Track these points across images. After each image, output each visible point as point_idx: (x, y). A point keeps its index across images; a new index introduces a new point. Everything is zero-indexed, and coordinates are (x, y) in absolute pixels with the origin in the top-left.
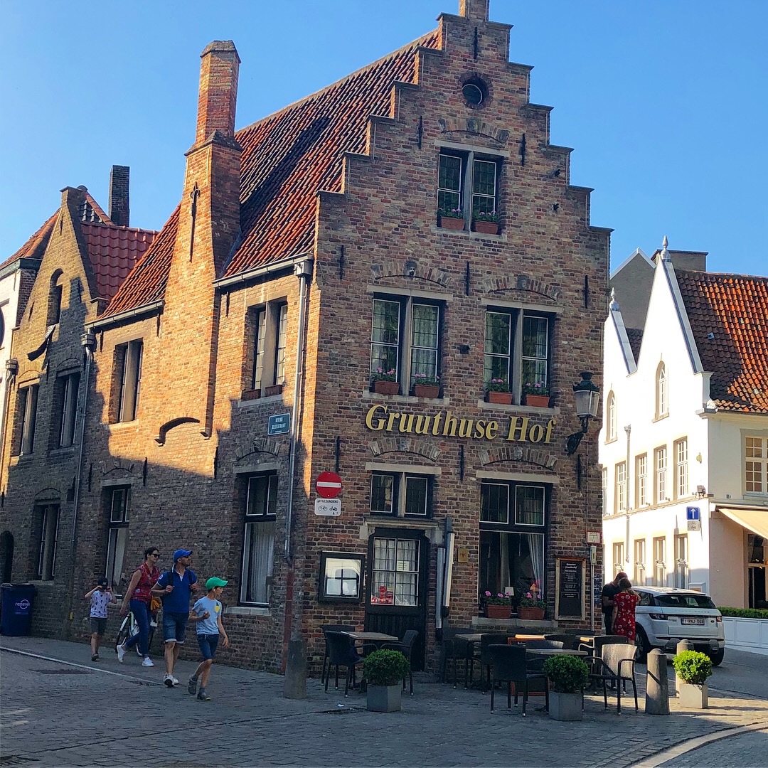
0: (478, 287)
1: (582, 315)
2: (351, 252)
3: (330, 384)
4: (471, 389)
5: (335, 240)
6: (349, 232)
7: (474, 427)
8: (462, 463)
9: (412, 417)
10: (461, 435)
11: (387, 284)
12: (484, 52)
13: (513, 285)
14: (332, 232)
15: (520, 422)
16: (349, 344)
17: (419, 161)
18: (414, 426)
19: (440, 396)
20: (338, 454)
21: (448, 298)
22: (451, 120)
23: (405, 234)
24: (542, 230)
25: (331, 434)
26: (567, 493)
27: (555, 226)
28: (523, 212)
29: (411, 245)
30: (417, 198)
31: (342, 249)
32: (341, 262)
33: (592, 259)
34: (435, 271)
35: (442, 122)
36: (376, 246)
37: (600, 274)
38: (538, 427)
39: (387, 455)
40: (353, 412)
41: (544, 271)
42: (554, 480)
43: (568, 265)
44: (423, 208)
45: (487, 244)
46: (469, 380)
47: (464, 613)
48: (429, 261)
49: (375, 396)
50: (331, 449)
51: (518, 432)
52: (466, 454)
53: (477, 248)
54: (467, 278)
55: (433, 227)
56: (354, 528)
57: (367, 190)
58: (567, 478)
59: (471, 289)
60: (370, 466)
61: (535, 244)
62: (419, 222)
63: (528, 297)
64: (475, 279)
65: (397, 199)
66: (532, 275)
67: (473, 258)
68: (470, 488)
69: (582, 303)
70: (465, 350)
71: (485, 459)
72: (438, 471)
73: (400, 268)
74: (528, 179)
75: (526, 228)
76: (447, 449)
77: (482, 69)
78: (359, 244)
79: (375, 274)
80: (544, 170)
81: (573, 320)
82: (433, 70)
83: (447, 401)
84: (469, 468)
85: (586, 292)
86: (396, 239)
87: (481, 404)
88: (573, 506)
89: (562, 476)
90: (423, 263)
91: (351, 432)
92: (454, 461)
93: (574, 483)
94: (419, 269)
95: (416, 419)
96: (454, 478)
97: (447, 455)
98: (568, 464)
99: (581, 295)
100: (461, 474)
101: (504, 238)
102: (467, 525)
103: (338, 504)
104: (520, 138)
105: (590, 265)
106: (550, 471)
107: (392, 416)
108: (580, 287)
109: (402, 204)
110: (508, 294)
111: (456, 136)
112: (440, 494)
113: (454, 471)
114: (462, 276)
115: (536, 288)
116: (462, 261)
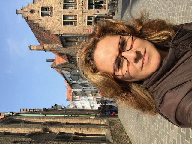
0: (61, 10)
2: (58, 29)
4: (75, 11)
5: (56, 31)
11: (62, 24)
12: (27, 10)
17: (43, 19)
19: (77, 16)
21: (63, 15)
22: (37, 15)
23: (54, 21)
25: (83, 31)
28: (49, 4)
30: (49, 20)
39: (85, 23)
40: (80, 28)
47: (106, 11)
49: (77, 25)
53: (55, 11)
55: (53, 17)
57: (49, 27)
60: (87, 25)
61: (54, 2)
62: (52, 19)
63: (61, 3)
66: (58, 2)
67: (57, 11)
71: (85, 9)
72: (87, 16)
73: (59, 22)
74: (44, 3)
76: (84, 14)
78: (56, 28)
79: (60, 26)
82: (30, 18)
84: (86, 11)
87: (77, 9)
91: (82, 28)
95: (80, 19)
101: (53, 7)
102: (94, 11)
104: (38, 5)
109: (50, 22)
110: (61, 6)
111: (39, 14)
112: (90, 15)
113: (87, 13)
114: (59, 13)
115: (60, 1)
116: (57, 13)
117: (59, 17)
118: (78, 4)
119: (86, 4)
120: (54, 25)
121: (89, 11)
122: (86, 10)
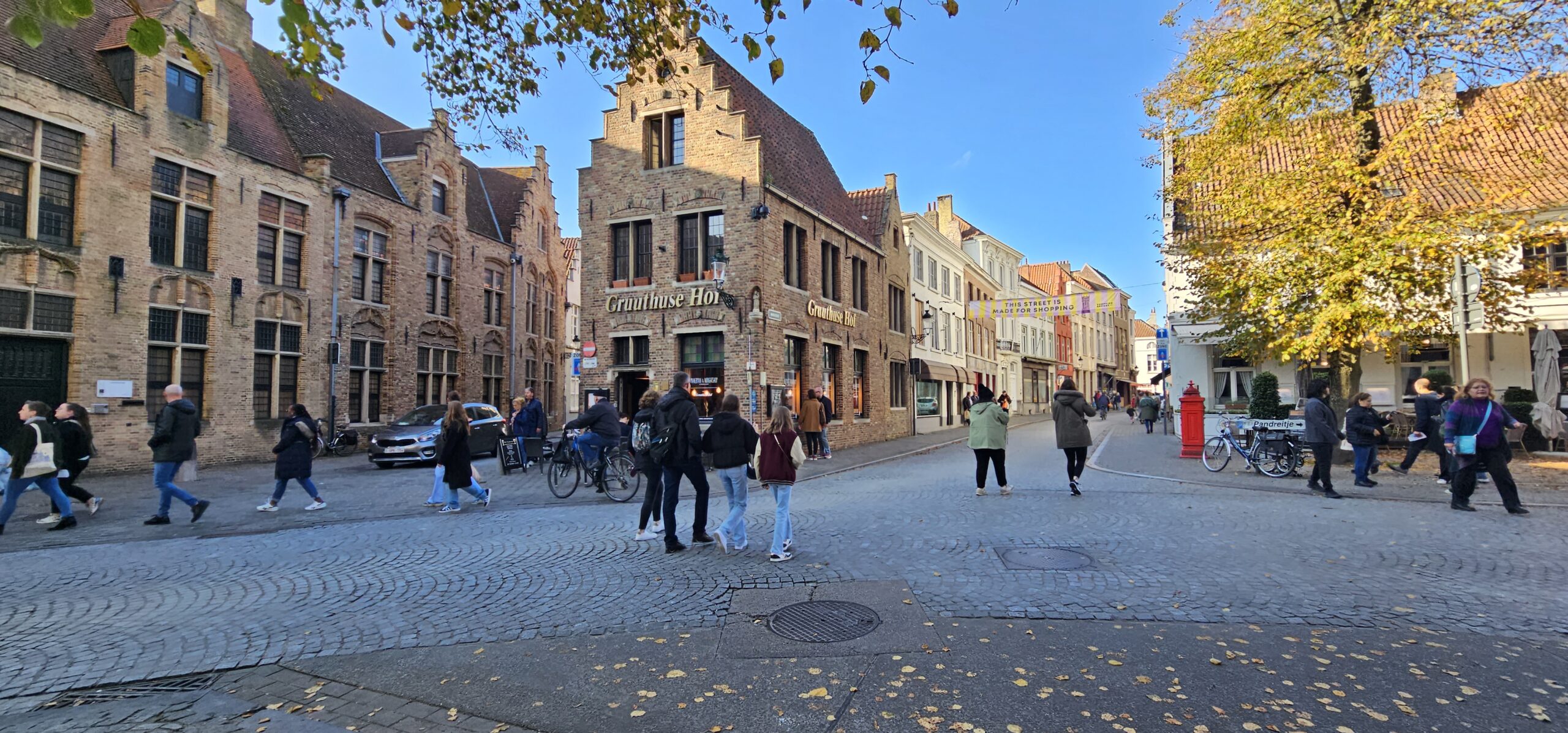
0: (670, 204)
2: (596, 201)
3: (587, 289)
4: (669, 275)
5: (587, 197)
6: (594, 190)
7: (668, 300)
8: (664, 325)
9: (631, 300)
10: (661, 306)
11: (617, 218)
13: (693, 196)
14: (585, 193)
15: (697, 292)
16: (597, 260)
17: (633, 129)
18: (632, 306)
19: (650, 283)
20: (594, 330)
21: (652, 217)
22: (651, 96)
23: (625, 181)
24: (712, 153)
25: (590, 318)
26: (733, 337)
27: (720, 147)
28: (696, 145)
29: (629, 187)
31: (591, 201)
32: (591, 209)
33: (747, 163)
36: (610, 194)
38: (709, 295)
39: (620, 327)
40: (600, 303)
42: (722, 328)
43: (730, 172)
45: (675, 173)
46: (666, 269)
48: (640, 195)
49: (613, 290)
50: (591, 327)
51: (696, 299)
52: (665, 319)
53: (669, 178)
54: (664, 200)
55: (642, 172)
56: (604, 373)
58: (732, 326)
59: (666, 207)
60: (612, 335)
62: (633, 172)
63: (702, 202)
64: (668, 199)
65: (620, 159)
66: (705, 187)
67: (667, 185)
68: (669, 341)
69: (740, 197)
70: (663, 249)
71: (677, 320)
72: (649, 333)
73: (625, 204)
74: (701, 119)
75: (701, 154)
76: (655, 317)
78: (600, 196)
79: (610, 213)
80: (711, 109)
81: (734, 211)
83: (654, 285)
84: (668, 328)
85: (742, 189)
86: (621, 186)
87: (675, 284)
88: (737, 345)
89: (729, 325)
90: (637, 197)
91: (600, 315)
92: (660, 325)
93: (737, 329)
94: (634, 202)
95: (634, 300)
96: (660, 335)
97: (654, 322)
98: (733, 317)
99: (740, 192)
100: (664, 333)
101: (687, 166)
102: (668, 366)
103: (595, 360)
104: (694, 92)
105: (746, 168)
106: (721, 322)
107: (620, 302)
108: (739, 186)
109: (623, 162)
110: (689, 204)
111: (656, 105)
112: (652, 347)
113: (659, 331)
114: (660, 199)
115: (708, 195)
116: (660, 190)
117: (644, 200)
118: (700, 282)
119: (697, 325)
120: (611, 182)
121: (671, 340)
122: (673, 327)
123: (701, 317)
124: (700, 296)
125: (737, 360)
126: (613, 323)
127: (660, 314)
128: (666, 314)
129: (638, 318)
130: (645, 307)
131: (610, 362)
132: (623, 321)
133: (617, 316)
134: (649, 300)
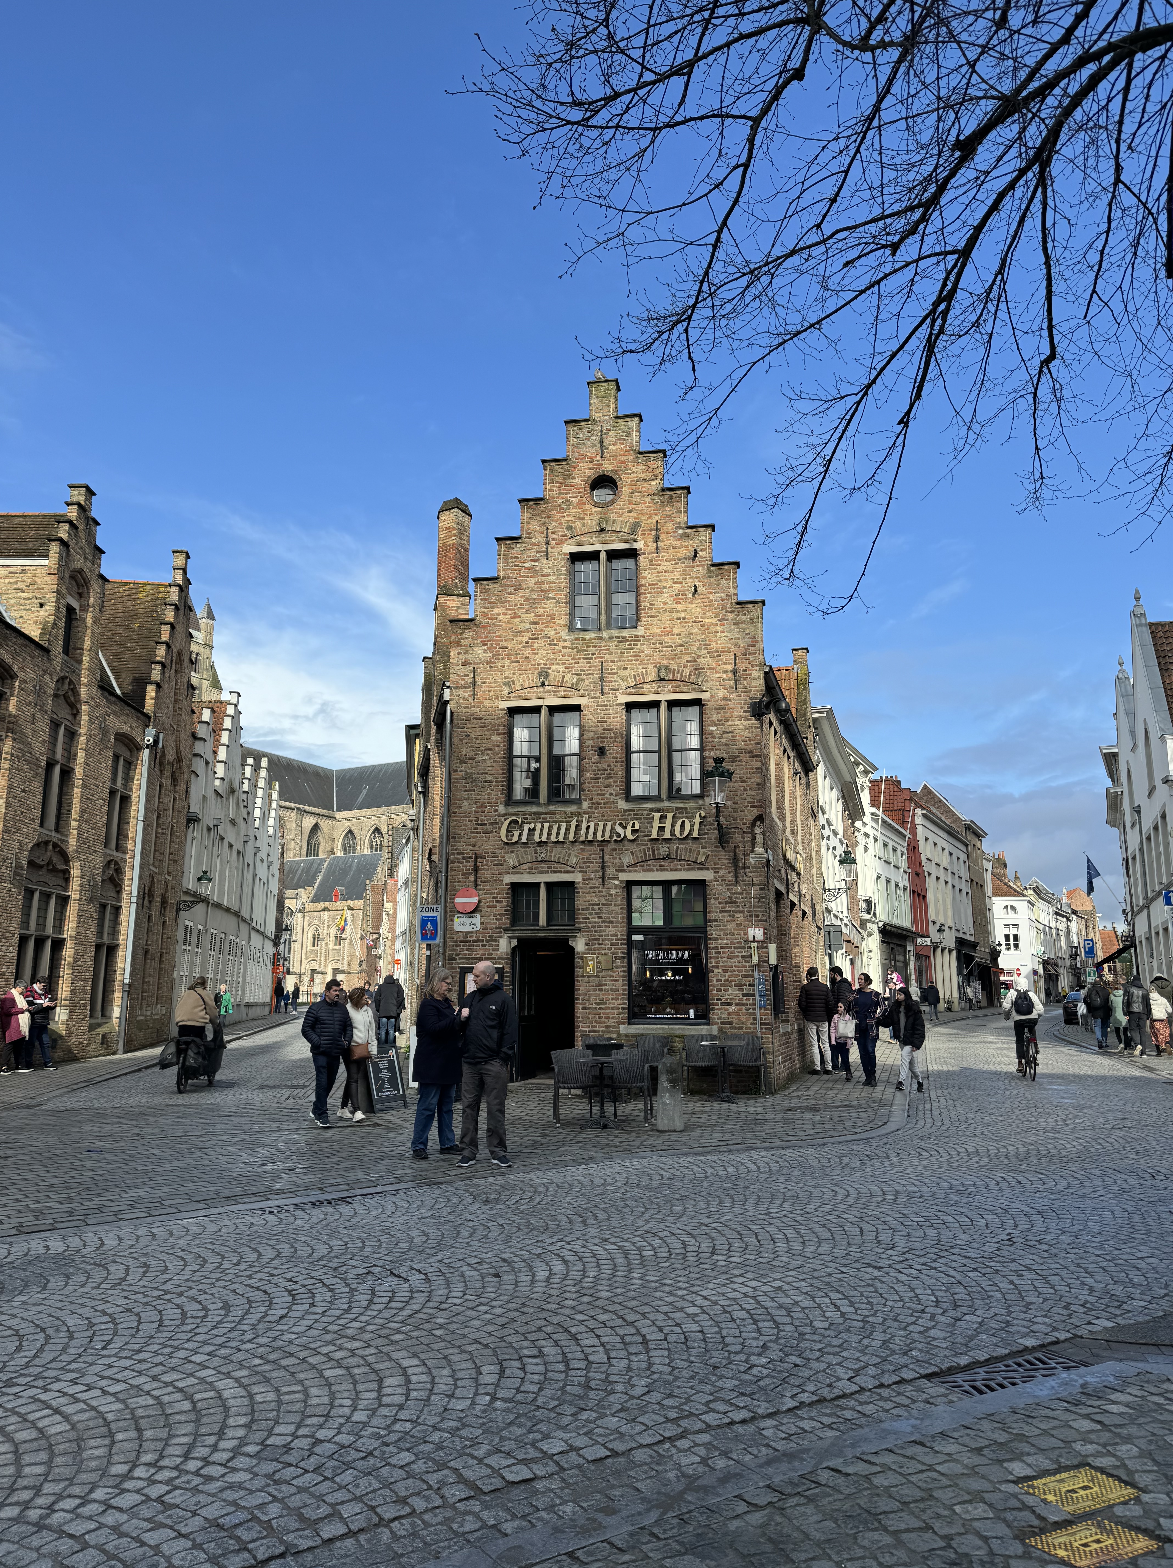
0: (614, 685)
1: (732, 696)
2: (483, 671)
3: (466, 803)
4: (612, 790)
6: (480, 653)
7: (612, 829)
8: (603, 868)
9: (546, 825)
10: (599, 838)
11: (520, 698)
12: (611, 448)
13: (652, 676)
14: (463, 656)
15: (663, 818)
16: (484, 761)
17: (548, 571)
18: (549, 834)
20: (476, 870)
21: (582, 701)
22: (578, 524)
23: (536, 646)
24: (682, 615)
25: (470, 850)
26: (723, 889)
27: (696, 608)
28: (659, 602)
29: (542, 655)
30: (550, 607)
31: (474, 671)
32: (474, 684)
33: (741, 635)
34: (568, 677)
35: (569, 528)
36: (507, 662)
37: (751, 650)
38: (683, 823)
39: (524, 867)
40: (489, 827)
41: (688, 657)
42: (705, 875)
43: (714, 646)
44: (553, 616)
45: (622, 640)
46: (607, 781)
47: (611, 1022)
48: (561, 668)
49: (512, 809)
50: (470, 866)
51: (661, 829)
52: (606, 857)
53: (611, 645)
54: (602, 679)
55: (565, 634)
56: (493, 941)
57: (496, 610)
58: (722, 872)
59: (606, 690)
60: (508, 879)
61: (675, 631)
62: (550, 631)
63: (669, 687)
64: (610, 677)
65: (527, 612)
66: (673, 664)
67: (607, 657)
68: (613, 892)
69: (732, 683)
70: (602, 752)
71: (627, 860)
72: (577, 877)
73: (533, 679)
74: (665, 566)
75: (664, 617)
76: (587, 853)
77: (608, 467)
78: (490, 663)
79: (506, 689)
80: (681, 553)
81: (722, 703)
82: (560, 479)
83: (585, 805)
84: (611, 871)
85: (734, 672)
86: (527, 652)
87: (622, 804)
88: (731, 901)
89: (716, 870)
90: (557, 672)
91: (488, 847)
92: (595, 866)
93: (730, 876)
94: (551, 677)
95: (550, 827)
96: (596, 883)
97: (587, 861)
98: (723, 859)
99: (731, 676)
100: (603, 879)
101: (640, 631)
102: (611, 930)
103: (477, 919)
104: (653, 526)
105: (740, 642)
106: (702, 866)
107: (526, 828)
108: (730, 667)
109: (532, 617)
110: (647, 687)
111: (586, 538)
112: (581, 901)
113: (596, 876)
114: (597, 677)
115: (678, 676)
116: (596, 662)
118: (664, 804)
119: (662, 869)
120: (510, 645)
121: (615, 891)
122: (621, 869)
123: (667, 857)
124: (668, 825)
125: (731, 926)
126: (512, 860)
127: (596, 849)
128: (607, 850)
129: (556, 853)
130: (571, 837)
131: (506, 921)
132: (529, 858)
133: (519, 849)
134: (578, 827)
